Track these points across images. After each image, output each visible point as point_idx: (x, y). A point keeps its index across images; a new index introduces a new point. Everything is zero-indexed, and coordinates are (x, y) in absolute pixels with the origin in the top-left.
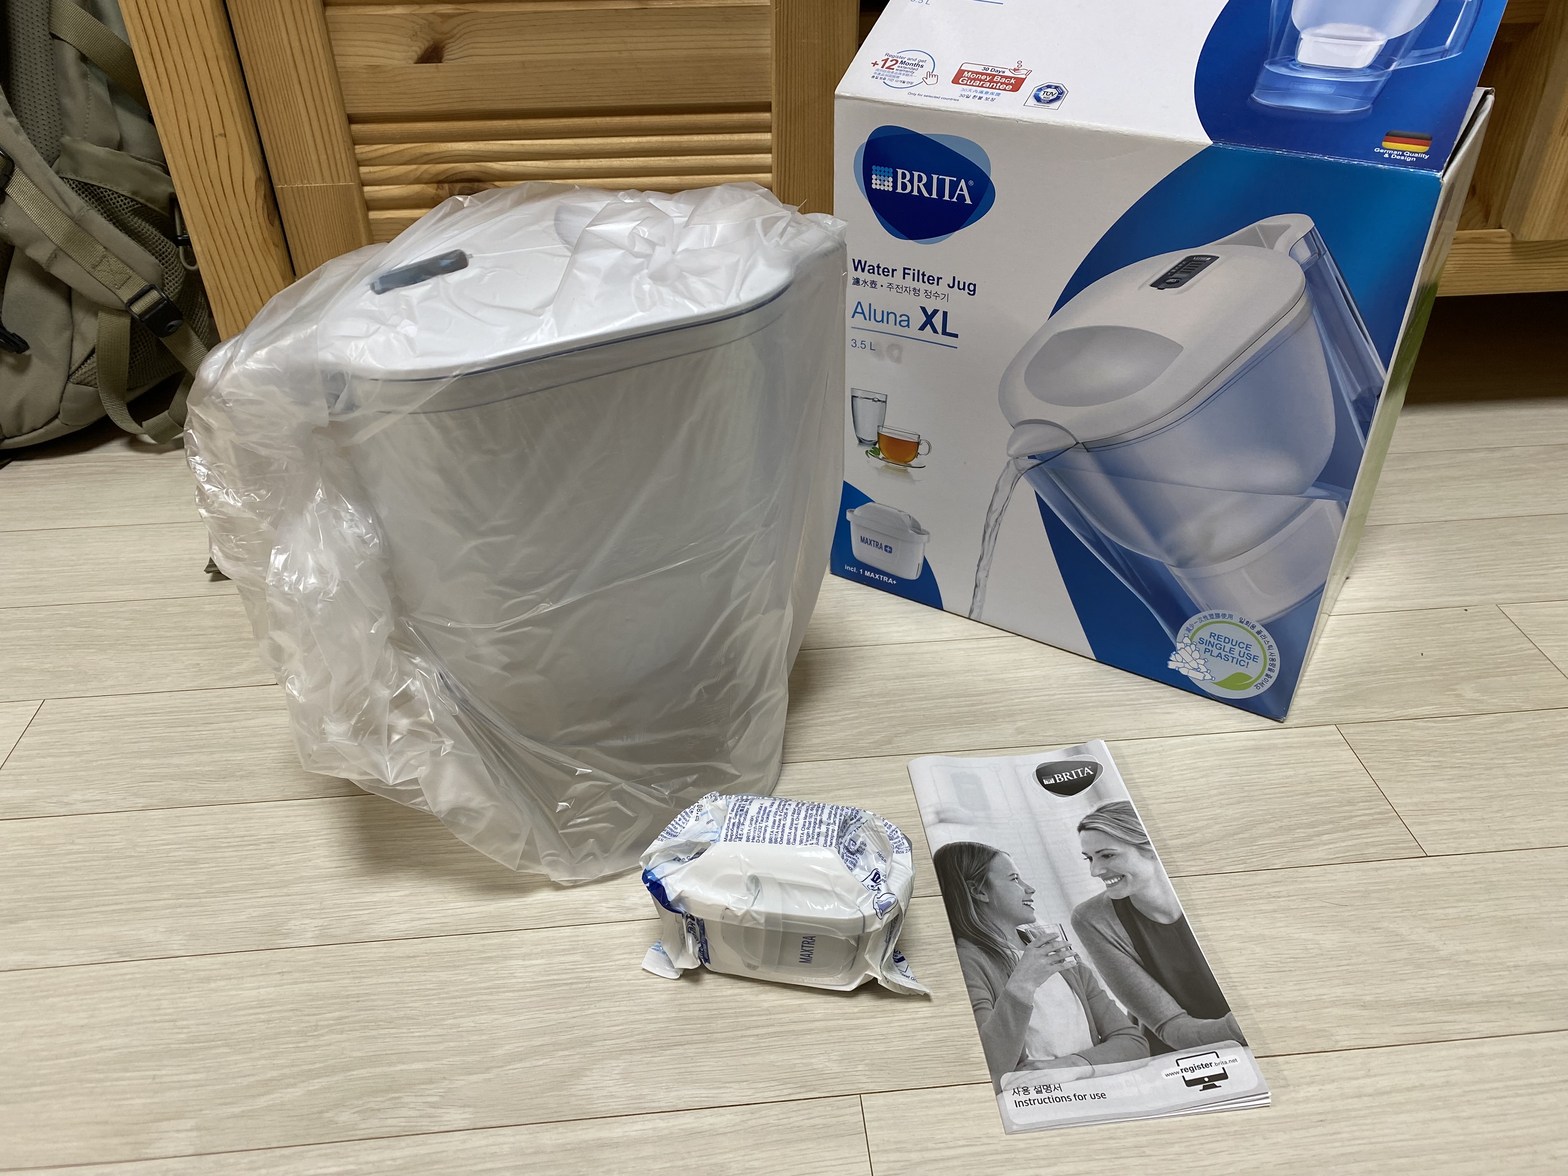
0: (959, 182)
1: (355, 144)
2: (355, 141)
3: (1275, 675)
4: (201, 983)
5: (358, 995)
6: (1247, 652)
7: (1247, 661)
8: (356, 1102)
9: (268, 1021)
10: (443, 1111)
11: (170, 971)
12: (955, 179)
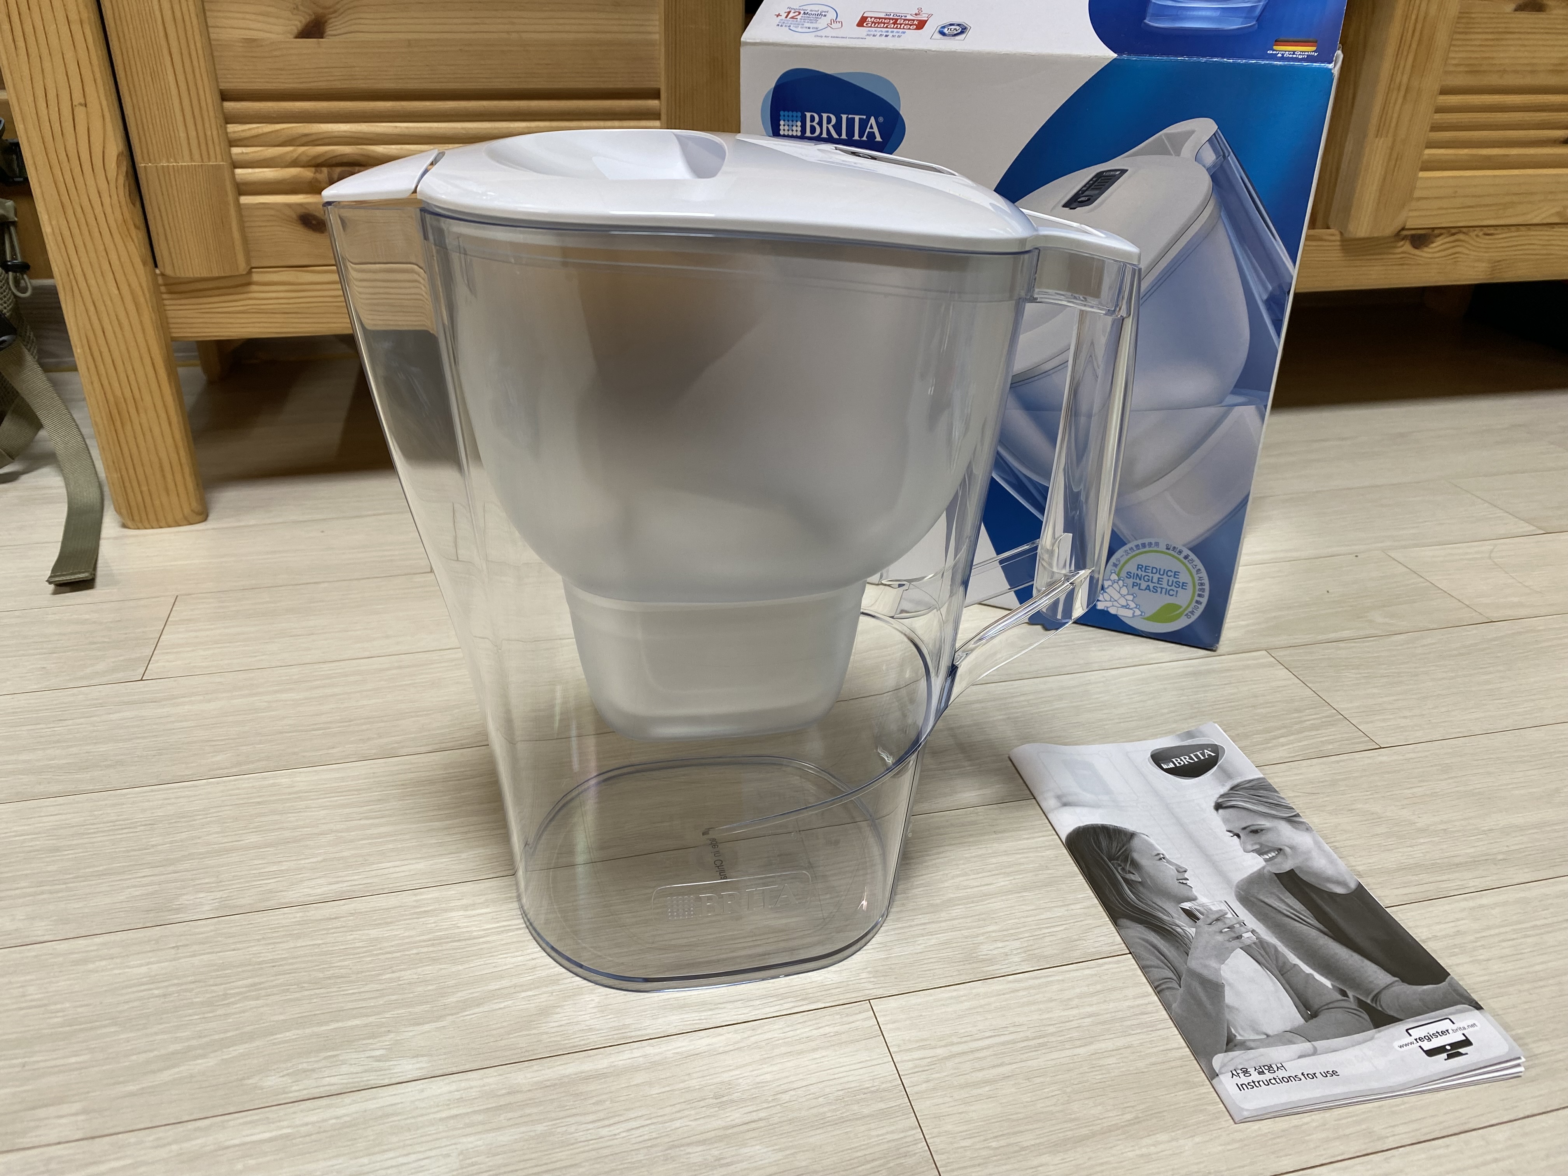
0: (868, 119)
1: (227, 123)
2: (229, 119)
3: (1204, 601)
4: (74, 965)
5: (273, 960)
6: (1175, 580)
7: (1175, 589)
8: (284, 1066)
9: (165, 995)
10: (391, 1063)
11: (36, 956)
12: (865, 117)
